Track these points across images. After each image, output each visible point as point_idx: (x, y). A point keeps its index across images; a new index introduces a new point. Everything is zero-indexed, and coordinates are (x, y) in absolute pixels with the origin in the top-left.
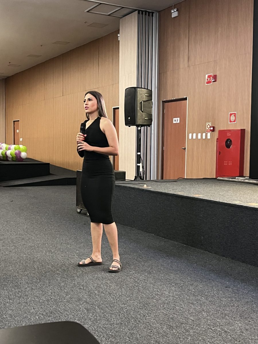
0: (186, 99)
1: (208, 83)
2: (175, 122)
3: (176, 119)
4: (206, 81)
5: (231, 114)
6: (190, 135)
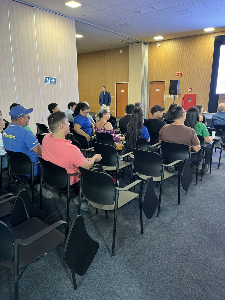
0: (165, 81)
1: (177, 76)
2: (157, 91)
3: (158, 89)
4: (176, 75)
5: (189, 89)
6: (167, 96)
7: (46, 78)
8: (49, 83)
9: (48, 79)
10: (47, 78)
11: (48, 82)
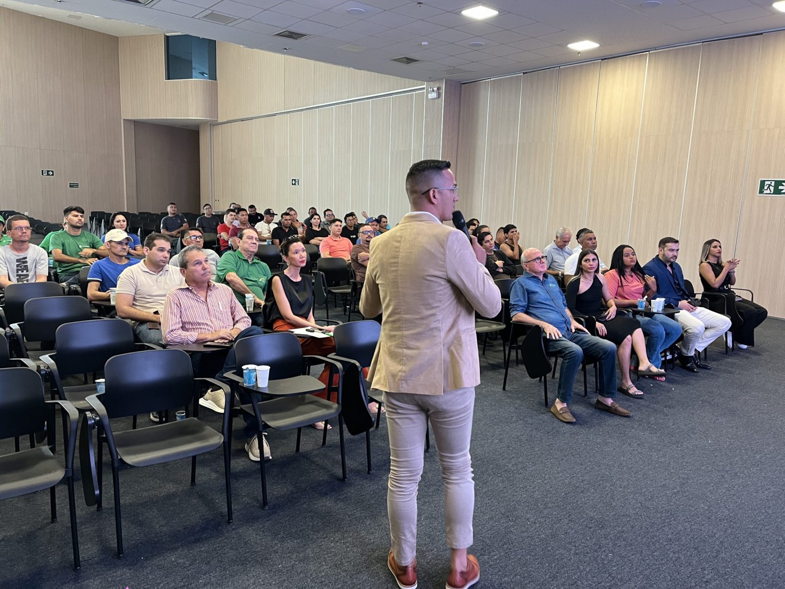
7: (763, 183)
8: (770, 194)
9: (770, 185)
10: (766, 183)
11: (769, 192)
